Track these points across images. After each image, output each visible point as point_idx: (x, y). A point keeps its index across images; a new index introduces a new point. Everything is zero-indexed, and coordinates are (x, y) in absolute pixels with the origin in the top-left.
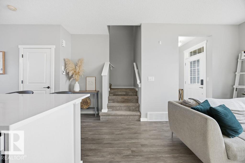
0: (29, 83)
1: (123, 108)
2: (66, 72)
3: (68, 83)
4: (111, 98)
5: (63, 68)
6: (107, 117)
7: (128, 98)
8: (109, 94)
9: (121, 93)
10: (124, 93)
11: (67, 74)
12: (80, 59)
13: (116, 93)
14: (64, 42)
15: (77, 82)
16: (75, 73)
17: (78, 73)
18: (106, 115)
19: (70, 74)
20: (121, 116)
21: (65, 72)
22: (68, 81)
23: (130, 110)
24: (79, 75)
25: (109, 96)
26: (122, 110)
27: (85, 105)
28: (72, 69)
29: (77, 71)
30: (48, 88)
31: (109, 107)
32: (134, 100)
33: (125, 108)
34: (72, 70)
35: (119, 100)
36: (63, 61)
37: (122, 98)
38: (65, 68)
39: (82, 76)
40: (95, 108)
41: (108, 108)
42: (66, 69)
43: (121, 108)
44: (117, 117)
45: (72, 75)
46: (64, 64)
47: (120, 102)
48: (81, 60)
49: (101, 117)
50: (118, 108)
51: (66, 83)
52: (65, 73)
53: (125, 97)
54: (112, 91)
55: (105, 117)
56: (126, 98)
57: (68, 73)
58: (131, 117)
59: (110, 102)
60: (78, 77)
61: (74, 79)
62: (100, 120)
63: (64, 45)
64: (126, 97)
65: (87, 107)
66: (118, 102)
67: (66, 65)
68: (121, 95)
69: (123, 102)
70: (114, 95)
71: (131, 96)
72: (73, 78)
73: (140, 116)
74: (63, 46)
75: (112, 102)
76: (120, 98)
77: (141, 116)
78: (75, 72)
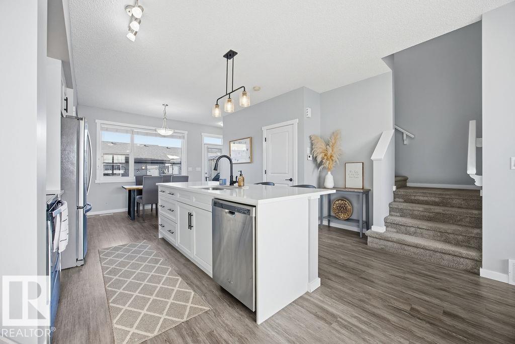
0: (272, 173)
1: (425, 232)
2: (313, 156)
3: (316, 173)
4: (395, 205)
5: (308, 149)
6: (382, 242)
7: (444, 211)
8: (395, 198)
9: (426, 199)
10: (437, 200)
11: (315, 159)
12: (333, 133)
13: (413, 198)
14: (309, 110)
15: (329, 173)
16: (326, 157)
17: (331, 156)
18: (380, 237)
19: (319, 160)
20: (416, 246)
21: (311, 156)
22: (316, 170)
23: (447, 241)
24: (332, 160)
25: (394, 201)
26: (422, 236)
27: (342, 212)
28: (321, 150)
29: (329, 154)
30: (291, 180)
31: (388, 224)
32: (468, 220)
33: (431, 233)
34: (321, 153)
35: (416, 213)
36: (309, 139)
37: (425, 209)
38: (312, 149)
39: (338, 162)
40: (359, 221)
41: (387, 226)
42: (313, 151)
43: (419, 231)
44: (406, 248)
45: (322, 162)
46: (309, 145)
47: (420, 219)
48: (335, 134)
49: (369, 239)
50: (413, 229)
51: (313, 173)
52: (311, 158)
53: (436, 207)
54: (402, 192)
55: (378, 240)
56: (437, 211)
57: (316, 157)
58: (447, 257)
59: (393, 213)
60: (331, 163)
61: (324, 168)
62: (367, 244)
63: (310, 115)
64: (438, 209)
65: (346, 217)
66: (414, 217)
67: (312, 144)
68: (427, 203)
69: (429, 219)
70: (407, 201)
71: (459, 207)
72: (323, 166)
73: (479, 262)
74: (308, 117)
75: (398, 214)
76: (421, 209)
77: (481, 262)
78: (325, 155)
